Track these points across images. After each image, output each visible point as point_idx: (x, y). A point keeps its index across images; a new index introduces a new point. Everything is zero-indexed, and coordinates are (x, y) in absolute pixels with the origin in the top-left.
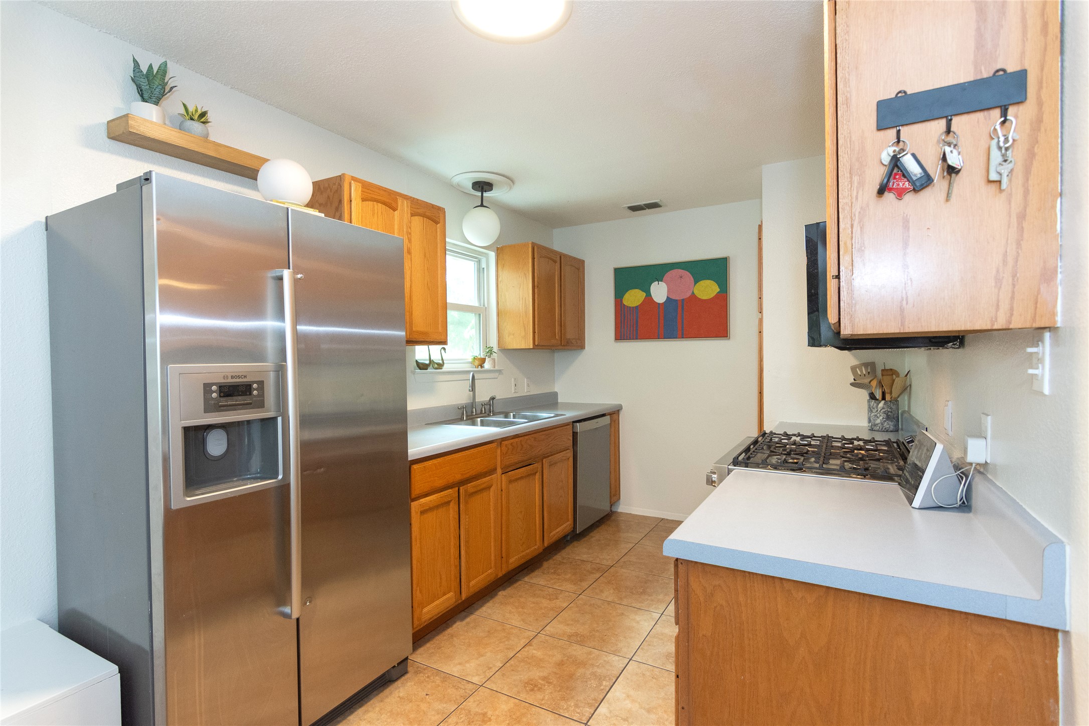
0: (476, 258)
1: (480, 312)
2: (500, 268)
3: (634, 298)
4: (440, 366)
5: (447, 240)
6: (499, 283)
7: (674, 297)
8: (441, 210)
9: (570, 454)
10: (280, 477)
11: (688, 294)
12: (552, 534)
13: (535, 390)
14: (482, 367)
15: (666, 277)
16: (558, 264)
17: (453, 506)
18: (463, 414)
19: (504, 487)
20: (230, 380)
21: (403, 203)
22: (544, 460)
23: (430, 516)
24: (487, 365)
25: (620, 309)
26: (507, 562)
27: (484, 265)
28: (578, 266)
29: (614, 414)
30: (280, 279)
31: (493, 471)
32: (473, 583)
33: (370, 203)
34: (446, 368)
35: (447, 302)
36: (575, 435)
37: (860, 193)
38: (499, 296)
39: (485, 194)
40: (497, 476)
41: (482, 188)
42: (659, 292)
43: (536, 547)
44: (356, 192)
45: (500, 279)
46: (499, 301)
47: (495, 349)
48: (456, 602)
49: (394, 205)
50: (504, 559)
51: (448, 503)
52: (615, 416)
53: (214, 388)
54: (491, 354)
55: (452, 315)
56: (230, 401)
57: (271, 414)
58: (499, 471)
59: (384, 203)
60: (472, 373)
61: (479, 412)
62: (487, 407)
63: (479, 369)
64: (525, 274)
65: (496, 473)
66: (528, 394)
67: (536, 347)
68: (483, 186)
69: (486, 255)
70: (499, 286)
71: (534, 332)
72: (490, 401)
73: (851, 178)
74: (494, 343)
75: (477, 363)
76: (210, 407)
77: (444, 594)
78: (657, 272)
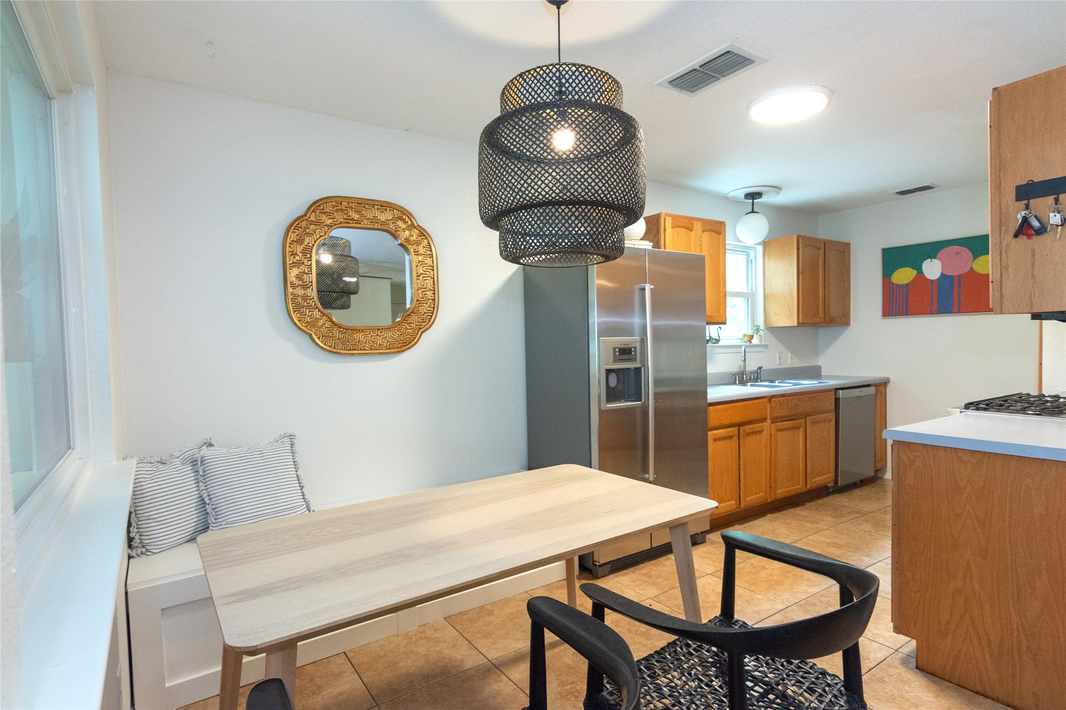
0: (746, 252)
1: (749, 297)
2: (766, 260)
3: (903, 276)
4: (717, 341)
5: (727, 242)
6: (766, 271)
7: (948, 273)
8: (722, 224)
9: (832, 416)
10: (643, 401)
11: (966, 270)
12: (814, 480)
13: (798, 363)
14: (750, 342)
15: (939, 255)
16: (822, 251)
17: (735, 439)
18: (736, 379)
19: (773, 432)
20: (623, 346)
21: (697, 225)
22: (808, 418)
23: (720, 443)
24: (755, 341)
25: (888, 287)
26: (775, 490)
27: (752, 257)
28: (844, 250)
29: (881, 386)
30: (644, 289)
31: (764, 420)
32: (748, 499)
33: (677, 229)
34: (721, 343)
35: (727, 290)
36: (837, 400)
37: (1006, 236)
38: (766, 283)
39: (755, 201)
40: (766, 425)
41: (753, 197)
42: (932, 269)
43: (798, 487)
44: (669, 222)
45: (766, 268)
46: (766, 287)
47: (762, 327)
48: (737, 508)
49: (691, 227)
50: (772, 489)
51: (731, 437)
52: (881, 388)
53: (617, 350)
54: (758, 331)
55: (730, 301)
56: (624, 357)
57: (638, 365)
58: (769, 420)
59: (685, 228)
60: (743, 347)
61: (748, 378)
62: (756, 375)
63: (748, 343)
64: (790, 263)
65: (766, 421)
66: (791, 366)
67: (800, 324)
68: (753, 196)
69: (754, 249)
70: (766, 273)
71: (798, 312)
72: (757, 370)
73: (1000, 227)
74: (761, 322)
75: (746, 339)
76: (616, 360)
77: (729, 501)
78: (931, 250)
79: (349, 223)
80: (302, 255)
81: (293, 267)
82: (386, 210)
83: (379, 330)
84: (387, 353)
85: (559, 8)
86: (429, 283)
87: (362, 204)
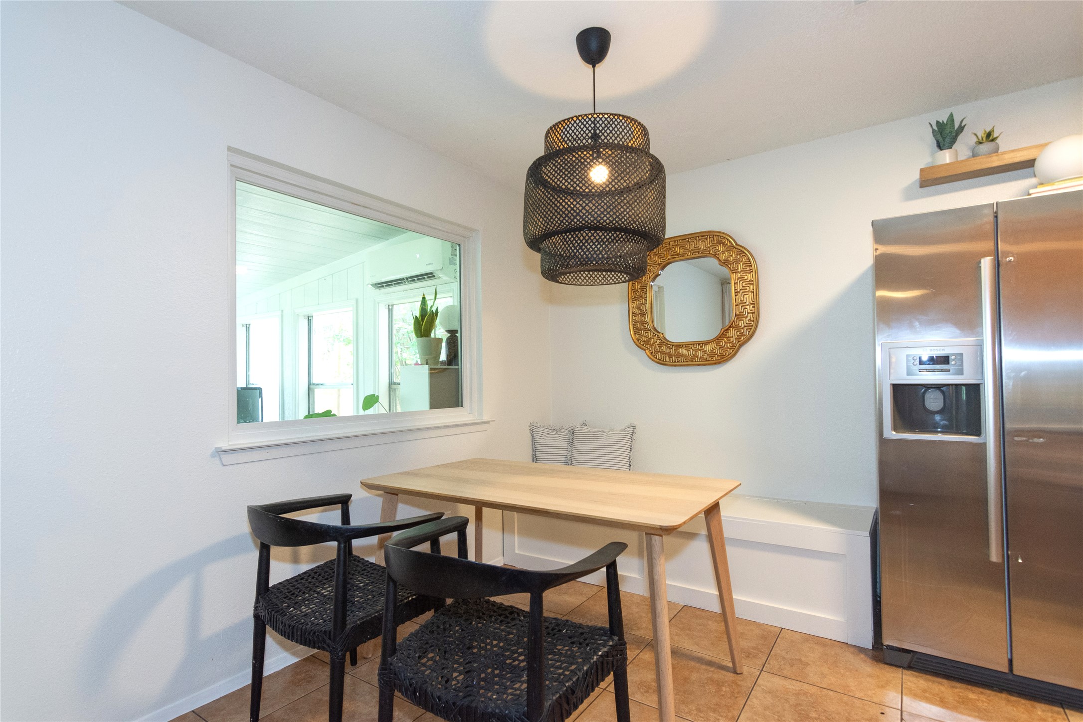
10: (983, 435)
57: (971, 381)
79: (675, 258)
80: (641, 291)
81: (635, 300)
82: (707, 239)
83: (699, 344)
84: (704, 365)
85: (594, 67)
86: (749, 298)
87: (685, 239)
